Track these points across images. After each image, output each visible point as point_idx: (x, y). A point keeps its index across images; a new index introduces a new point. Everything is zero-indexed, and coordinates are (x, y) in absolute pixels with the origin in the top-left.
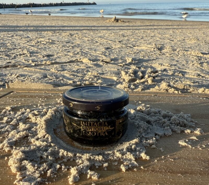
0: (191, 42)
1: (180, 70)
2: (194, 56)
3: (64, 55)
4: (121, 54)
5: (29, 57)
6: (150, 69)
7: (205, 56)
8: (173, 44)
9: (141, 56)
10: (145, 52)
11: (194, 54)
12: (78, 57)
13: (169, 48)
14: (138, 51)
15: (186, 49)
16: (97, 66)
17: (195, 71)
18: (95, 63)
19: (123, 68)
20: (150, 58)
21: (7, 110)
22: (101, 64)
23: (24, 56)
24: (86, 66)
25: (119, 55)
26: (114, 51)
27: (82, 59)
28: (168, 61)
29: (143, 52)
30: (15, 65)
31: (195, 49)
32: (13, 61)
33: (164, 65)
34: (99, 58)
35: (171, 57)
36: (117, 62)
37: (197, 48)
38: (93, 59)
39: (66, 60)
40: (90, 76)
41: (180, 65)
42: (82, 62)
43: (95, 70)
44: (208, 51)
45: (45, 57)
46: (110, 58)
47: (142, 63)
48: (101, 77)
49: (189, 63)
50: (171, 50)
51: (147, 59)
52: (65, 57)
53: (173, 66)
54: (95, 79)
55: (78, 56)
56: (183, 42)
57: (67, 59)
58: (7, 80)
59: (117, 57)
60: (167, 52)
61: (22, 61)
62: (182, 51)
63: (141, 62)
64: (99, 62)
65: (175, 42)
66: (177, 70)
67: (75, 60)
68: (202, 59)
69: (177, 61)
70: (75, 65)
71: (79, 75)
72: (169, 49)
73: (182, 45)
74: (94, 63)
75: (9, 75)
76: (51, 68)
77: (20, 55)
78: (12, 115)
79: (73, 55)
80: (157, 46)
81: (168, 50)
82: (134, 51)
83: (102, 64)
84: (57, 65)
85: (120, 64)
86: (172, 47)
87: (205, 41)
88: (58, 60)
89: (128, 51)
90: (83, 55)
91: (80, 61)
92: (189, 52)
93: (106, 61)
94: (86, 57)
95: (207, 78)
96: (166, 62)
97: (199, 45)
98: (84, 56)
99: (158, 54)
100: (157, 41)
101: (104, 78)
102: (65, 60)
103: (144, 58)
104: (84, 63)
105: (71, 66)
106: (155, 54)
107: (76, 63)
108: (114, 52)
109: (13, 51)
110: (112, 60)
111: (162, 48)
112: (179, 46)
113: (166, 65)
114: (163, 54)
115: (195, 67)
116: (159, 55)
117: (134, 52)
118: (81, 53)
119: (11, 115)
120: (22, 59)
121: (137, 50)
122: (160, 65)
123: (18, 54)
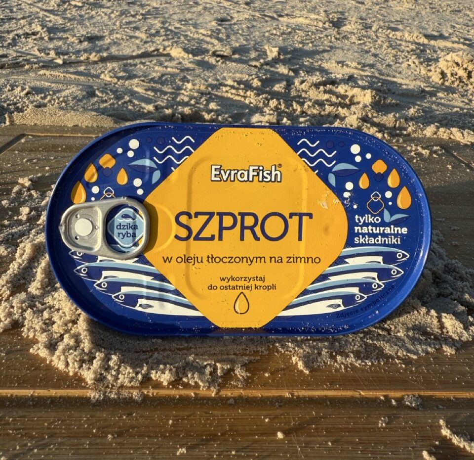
0: (401, 8)
1: (383, 77)
2: (410, 44)
3: (128, 38)
4: (254, 37)
5: (47, 42)
6: (320, 74)
7: (432, 42)
8: (364, 13)
9: (297, 41)
10: (306, 31)
11: (409, 37)
12: (158, 42)
13: (357, 22)
14: (289, 30)
15: (392, 25)
16: (202, 67)
17: (414, 82)
18: (198, 58)
19: (261, 73)
20: (316, 46)
21: (23, 186)
22: (212, 60)
23: (35, 39)
24: (179, 66)
25: (248, 37)
26: (236, 26)
27: (168, 49)
28: (356, 54)
29: (301, 30)
30: (18, 63)
31: (410, 24)
32: (12, 53)
33: (347, 66)
34: (205, 46)
35: (361, 44)
36: (246, 57)
37: (416, 23)
38: (193, 49)
39: (133, 51)
40: (192, 93)
41: (382, 65)
42: (168, 55)
43: (199, 76)
44: (438, 31)
45: (84, 41)
46: (230, 45)
47: (299, 59)
48: (216, 95)
49: (401, 61)
50: (360, 27)
51: (311, 49)
52: (128, 43)
53: (367, 68)
54: (203, 99)
55: (159, 40)
56: (385, 6)
57: (135, 48)
58: (5, 102)
59: (245, 43)
60: (352, 33)
61: (32, 52)
62: (384, 31)
63: (298, 56)
64: (207, 58)
65: (367, 7)
66: (376, 78)
67: (154, 51)
68: (426, 51)
69: (375, 55)
70: (153, 62)
71: (166, 89)
72: (356, 24)
73: (382, 15)
74: (196, 58)
75: (6, 90)
76: (103, 72)
77: (27, 35)
78: (37, 200)
79: (147, 37)
80: (331, 16)
81: (354, 27)
82: (280, 29)
83: (214, 62)
84: (115, 65)
85: (254, 63)
86: (361, 18)
87: (431, 6)
88: (114, 50)
89: (268, 29)
90: (170, 37)
91: (165, 52)
92: (399, 34)
93: (222, 53)
94: (176, 42)
95: (441, 98)
96: (352, 57)
97: (418, 16)
98: (171, 41)
99: (333, 38)
100: (329, 4)
101: (222, 98)
102: (131, 50)
103: (305, 47)
104: (174, 60)
105: (146, 67)
106: (327, 36)
107: (157, 58)
108: (238, 30)
109: (7, 24)
110: (235, 51)
111: (341, 22)
112: (376, 17)
113: (352, 66)
114: (345, 37)
115: (413, 71)
116: (336, 39)
117: (282, 31)
118: (163, 33)
119: (35, 200)
120: (33, 47)
121: (287, 25)
122: (340, 65)
123: (20, 32)
